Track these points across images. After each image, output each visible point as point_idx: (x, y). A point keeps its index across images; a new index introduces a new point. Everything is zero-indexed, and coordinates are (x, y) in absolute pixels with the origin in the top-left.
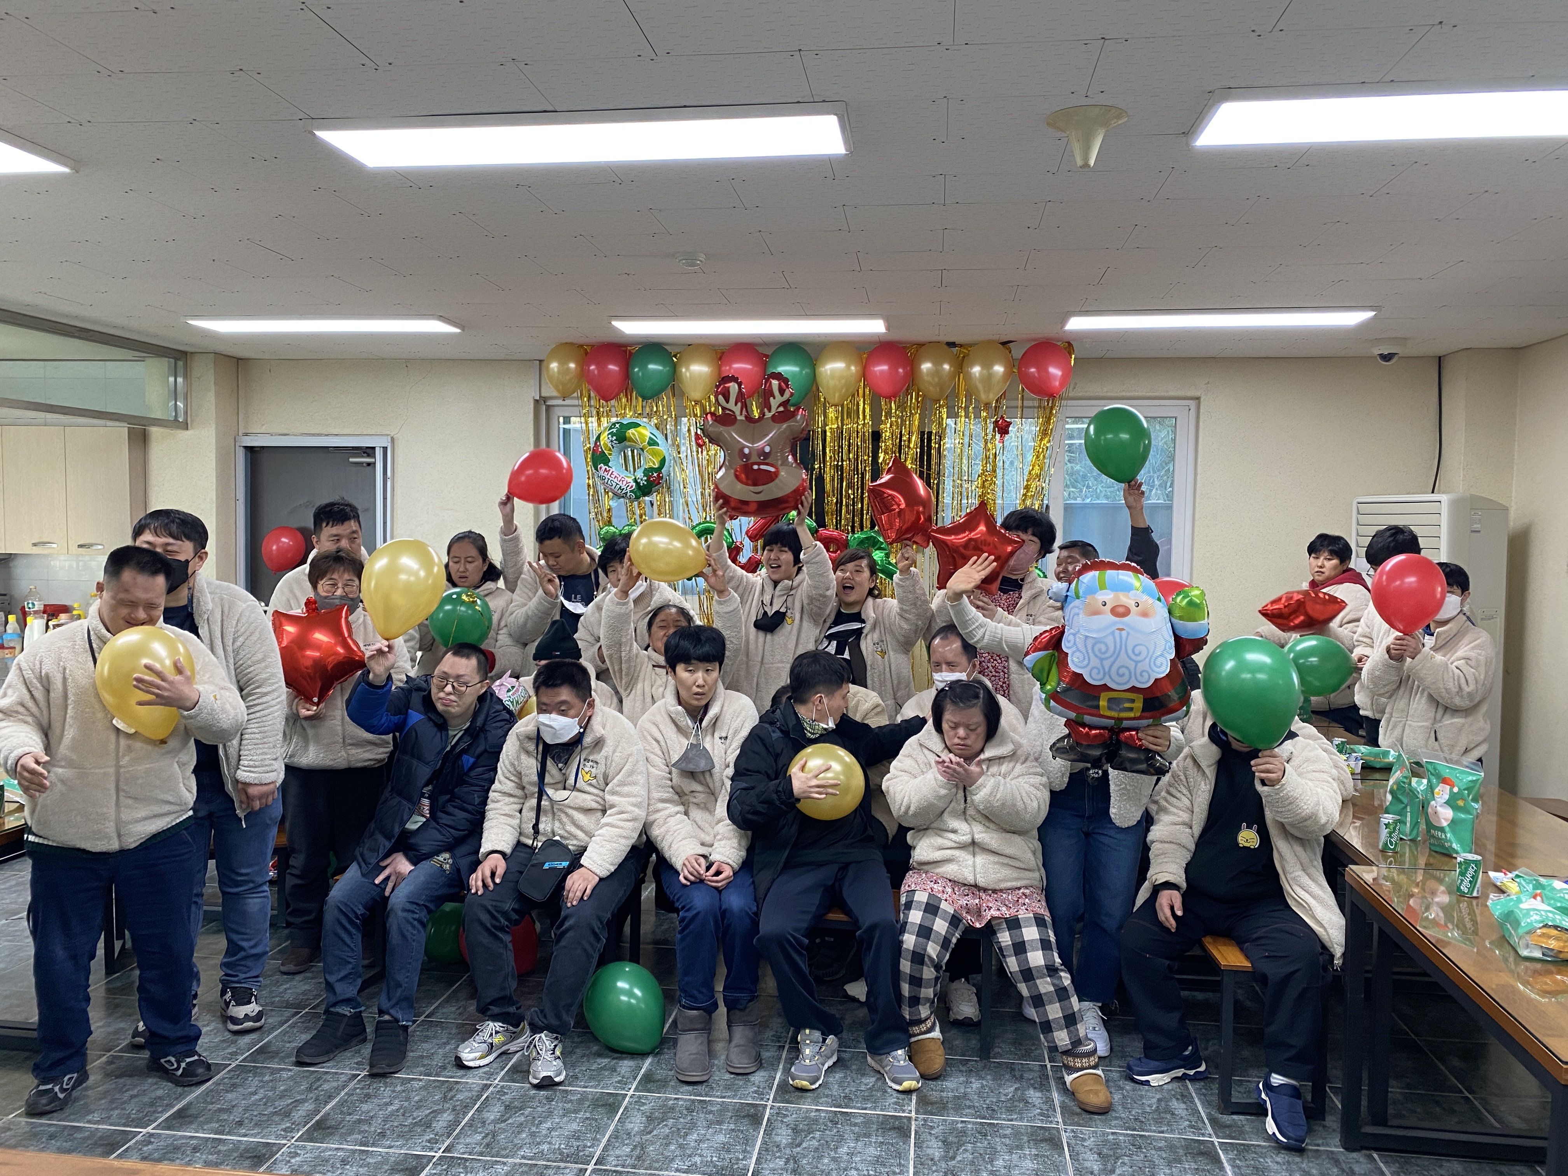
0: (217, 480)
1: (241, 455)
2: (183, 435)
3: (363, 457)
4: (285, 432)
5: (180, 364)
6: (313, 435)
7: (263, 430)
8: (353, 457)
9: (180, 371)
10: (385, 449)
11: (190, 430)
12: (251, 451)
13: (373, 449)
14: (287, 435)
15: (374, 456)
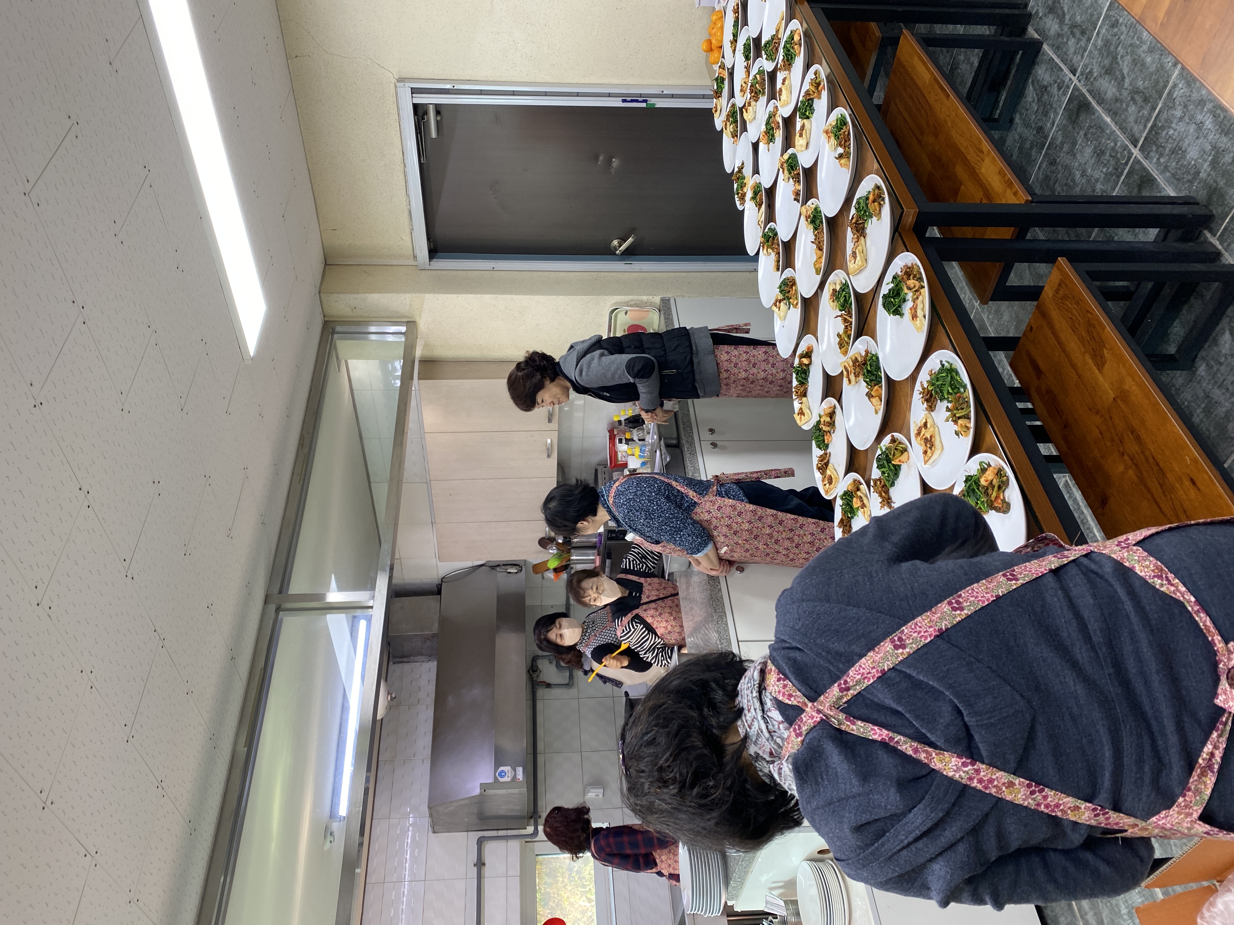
0: (471, 293)
1: (440, 263)
2: (424, 326)
3: (428, 120)
4: (406, 214)
6: (407, 182)
7: (407, 239)
8: (430, 134)
10: (414, 91)
11: (417, 320)
12: (434, 252)
13: (416, 107)
14: (410, 212)
15: (425, 106)
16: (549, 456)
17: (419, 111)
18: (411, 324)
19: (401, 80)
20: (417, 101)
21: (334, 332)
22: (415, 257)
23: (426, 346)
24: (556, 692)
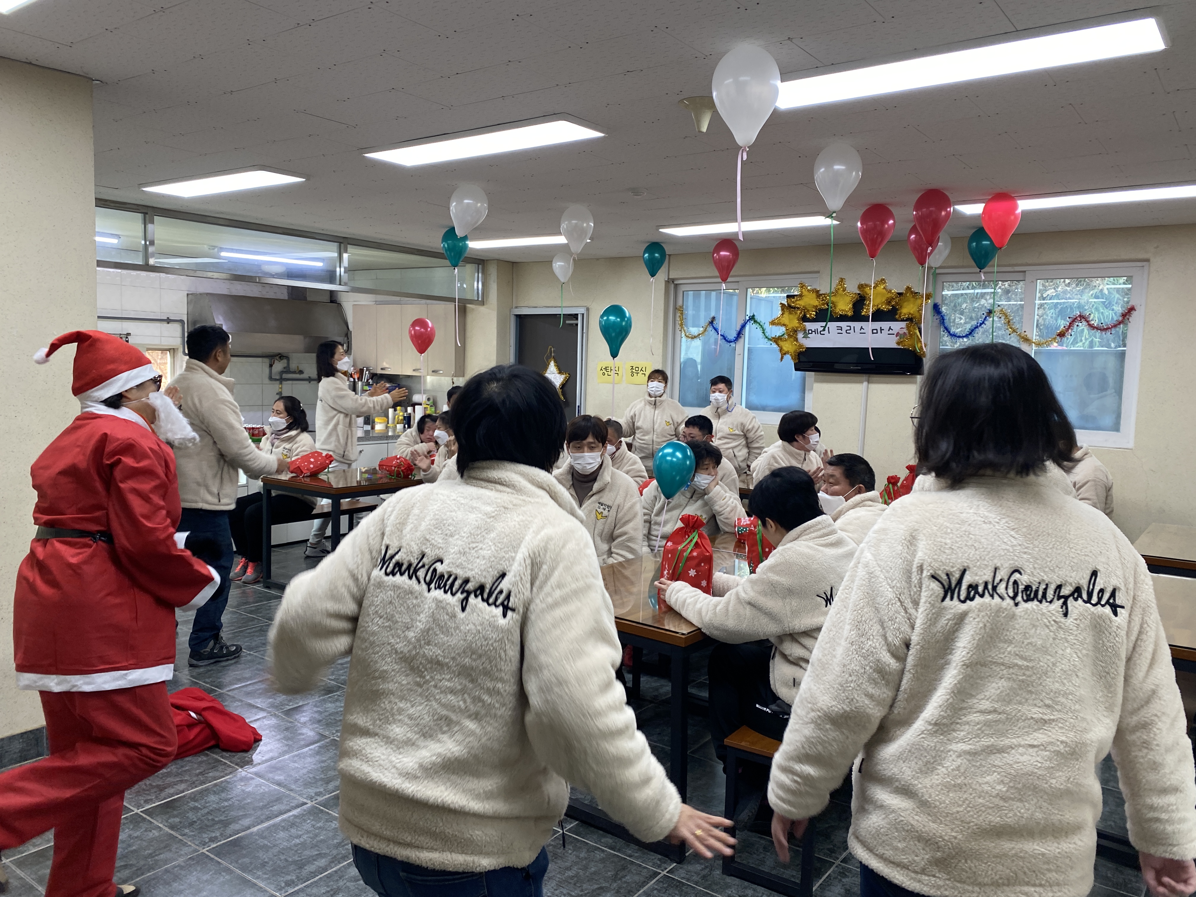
1: (513, 320)
2: (482, 309)
3: (572, 320)
4: (536, 305)
5: (480, 266)
6: (548, 307)
7: (525, 305)
8: (568, 320)
9: (480, 271)
10: (583, 314)
11: (485, 306)
12: (519, 317)
13: (577, 314)
14: (536, 307)
15: (577, 319)
16: (414, 370)
17: (575, 316)
18: (483, 303)
19: (588, 310)
20: (579, 315)
21: (479, 264)
22: (516, 307)
23: (473, 309)
24: (267, 370)
